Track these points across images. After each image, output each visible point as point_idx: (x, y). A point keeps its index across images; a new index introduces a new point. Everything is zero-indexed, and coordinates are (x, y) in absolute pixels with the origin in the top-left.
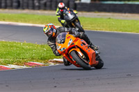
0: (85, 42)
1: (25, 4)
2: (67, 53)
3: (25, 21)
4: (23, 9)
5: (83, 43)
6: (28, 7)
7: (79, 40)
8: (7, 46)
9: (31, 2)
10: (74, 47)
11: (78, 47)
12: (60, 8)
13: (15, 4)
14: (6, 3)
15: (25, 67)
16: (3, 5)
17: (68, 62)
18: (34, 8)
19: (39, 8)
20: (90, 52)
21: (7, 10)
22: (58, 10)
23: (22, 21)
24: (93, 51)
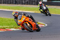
0: (31, 19)
1: (19, 2)
2: (22, 24)
3: (19, 10)
4: (18, 4)
5: (30, 20)
6: (20, 3)
7: (28, 18)
8: (11, 20)
9: (21, 1)
10: (26, 21)
11: (27, 22)
12: (40, 4)
13: (14, 2)
14: (10, 2)
15: (18, 29)
16: (9, 2)
17: (23, 28)
18: (22, 4)
19: (25, 4)
20: (33, 24)
21: (11, 5)
22: (39, 5)
23: (17, 10)
24: (35, 23)
